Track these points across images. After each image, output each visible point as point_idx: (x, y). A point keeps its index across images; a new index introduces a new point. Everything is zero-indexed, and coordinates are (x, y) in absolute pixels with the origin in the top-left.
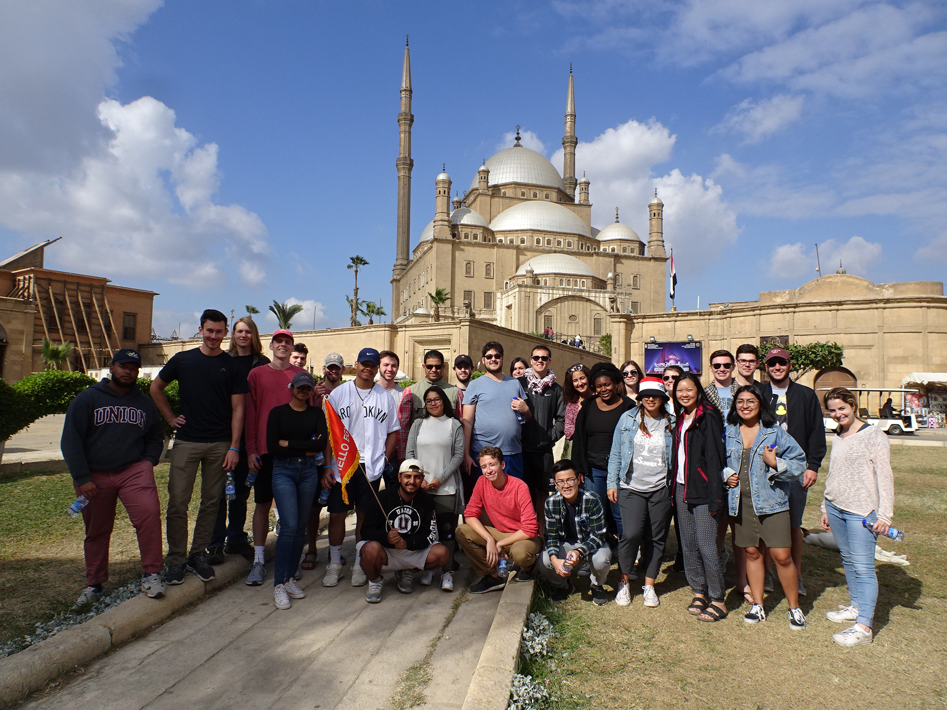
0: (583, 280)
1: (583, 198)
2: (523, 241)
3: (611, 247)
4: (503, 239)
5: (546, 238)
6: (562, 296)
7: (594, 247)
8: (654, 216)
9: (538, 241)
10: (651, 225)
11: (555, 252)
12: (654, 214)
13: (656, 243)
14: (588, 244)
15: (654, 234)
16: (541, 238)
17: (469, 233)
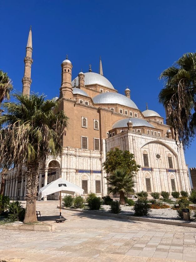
0: (158, 132)
5: (125, 110)
6: (152, 141)
9: (121, 111)
16: (122, 110)
17: (83, 101)
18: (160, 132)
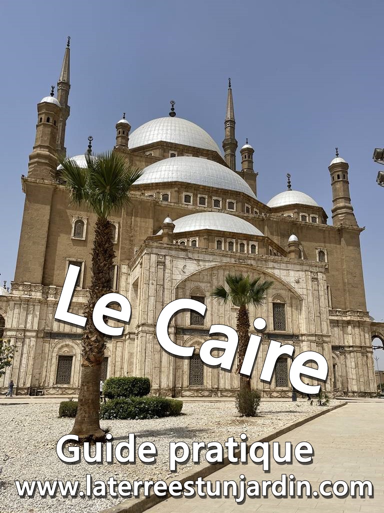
0: (251, 243)
1: (246, 166)
2: (165, 198)
3: (286, 215)
5: (199, 196)
7: (264, 213)
8: (339, 178)
9: (188, 199)
10: (335, 190)
11: (211, 211)
12: (338, 177)
13: (344, 210)
14: (255, 210)
15: (340, 200)
16: (191, 195)
18: (256, 244)
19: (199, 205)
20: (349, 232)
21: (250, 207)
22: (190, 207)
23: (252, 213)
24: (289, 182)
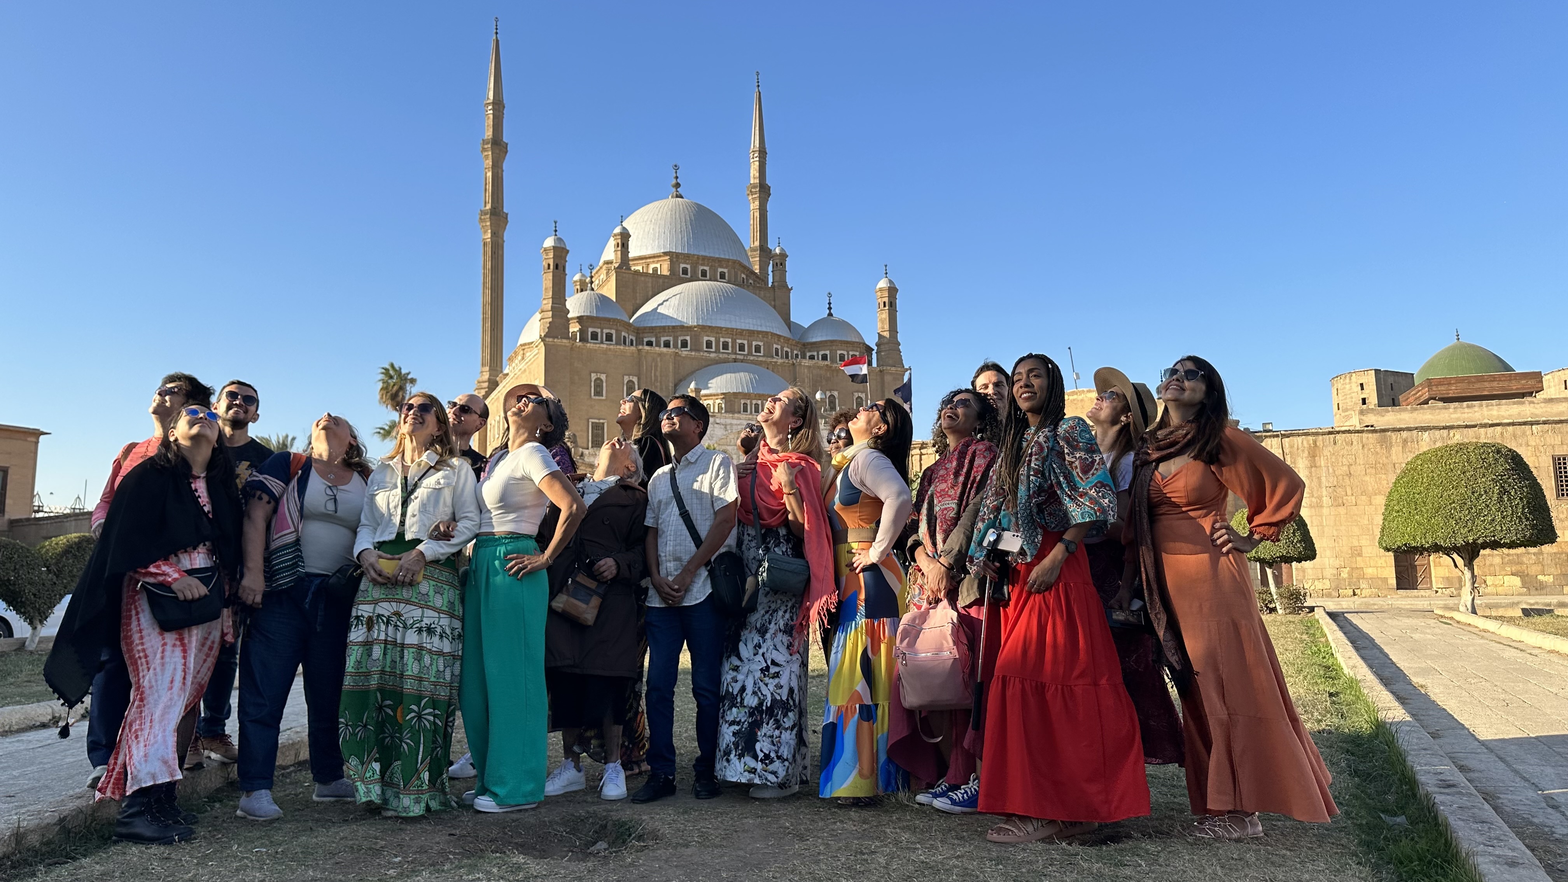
1: (777, 278)
2: (684, 344)
3: (821, 353)
4: (653, 339)
5: (722, 340)
7: (795, 352)
8: (885, 306)
9: (709, 344)
11: (735, 360)
12: (885, 303)
13: (888, 347)
14: (785, 349)
15: (886, 333)
16: (713, 339)
17: (599, 331)
19: (722, 351)
20: (891, 374)
21: (779, 347)
22: (713, 355)
23: (782, 358)
24: (830, 304)
